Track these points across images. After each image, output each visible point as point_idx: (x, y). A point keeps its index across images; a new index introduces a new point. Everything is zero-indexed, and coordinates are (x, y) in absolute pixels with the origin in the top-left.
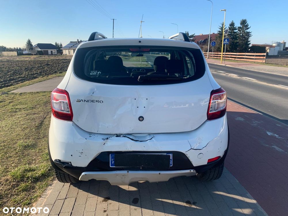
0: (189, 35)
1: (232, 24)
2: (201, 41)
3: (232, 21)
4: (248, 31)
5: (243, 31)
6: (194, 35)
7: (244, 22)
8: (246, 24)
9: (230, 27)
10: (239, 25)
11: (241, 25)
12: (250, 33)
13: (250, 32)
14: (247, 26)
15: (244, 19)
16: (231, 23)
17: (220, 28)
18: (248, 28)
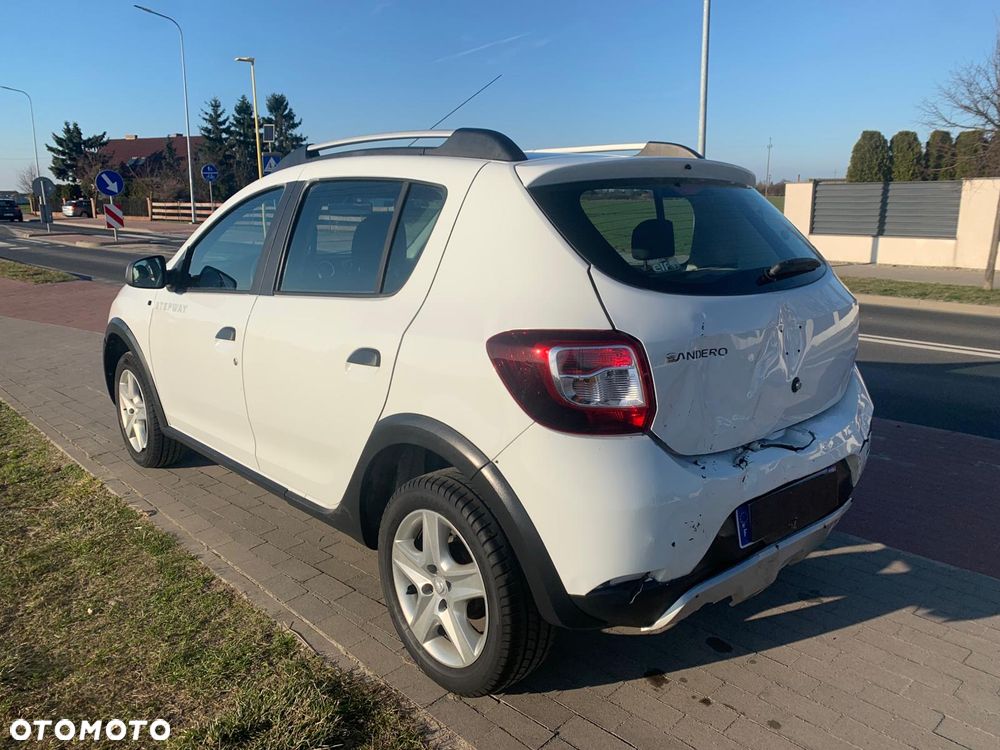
0: (84, 137)
1: (244, 109)
2: (137, 161)
3: (243, 97)
4: (296, 132)
5: (281, 134)
6: (103, 136)
7: (278, 104)
8: (287, 112)
9: (236, 115)
10: (266, 114)
11: (271, 111)
12: (302, 140)
13: (303, 137)
14: (290, 116)
15: (278, 93)
16: (238, 103)
17: (207, 117)
18: (295, 126)
